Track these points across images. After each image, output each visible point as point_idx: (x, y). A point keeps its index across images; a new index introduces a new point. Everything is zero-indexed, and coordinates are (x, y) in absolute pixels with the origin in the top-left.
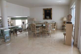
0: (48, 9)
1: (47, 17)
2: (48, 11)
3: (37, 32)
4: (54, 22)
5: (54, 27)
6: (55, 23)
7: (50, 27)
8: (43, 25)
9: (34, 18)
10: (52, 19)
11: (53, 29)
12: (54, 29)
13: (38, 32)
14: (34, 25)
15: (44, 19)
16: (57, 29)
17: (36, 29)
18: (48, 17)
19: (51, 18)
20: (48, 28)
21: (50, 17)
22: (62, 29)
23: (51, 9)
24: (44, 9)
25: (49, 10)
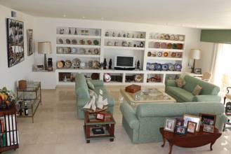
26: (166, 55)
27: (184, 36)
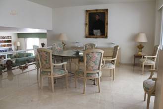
0: (97, 10)
1: (95, 31)
2: (97, 17)
3: (57, 76)
4: (113, 46)
5: (113, 61)
6: (116, 48)
7: (98, 62)
8: (78, 53)
9: (61, 34)
10: (106, 37)
11: (108, 64)
12: (113, 67)
13: (58, 74)
14: (47, 53)
15: (87, 37)
16: (119, 65)
17: (52, 64)
18: (97, 32)
19: (104, 34)
20: (92, 64)
21: (101, 32)
22: (134, 65)
23: (107, 10)
24: (87, 11)
25: (100, 13)
26: (5, 46)
27: (11, 37)
